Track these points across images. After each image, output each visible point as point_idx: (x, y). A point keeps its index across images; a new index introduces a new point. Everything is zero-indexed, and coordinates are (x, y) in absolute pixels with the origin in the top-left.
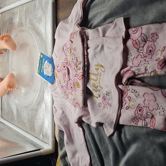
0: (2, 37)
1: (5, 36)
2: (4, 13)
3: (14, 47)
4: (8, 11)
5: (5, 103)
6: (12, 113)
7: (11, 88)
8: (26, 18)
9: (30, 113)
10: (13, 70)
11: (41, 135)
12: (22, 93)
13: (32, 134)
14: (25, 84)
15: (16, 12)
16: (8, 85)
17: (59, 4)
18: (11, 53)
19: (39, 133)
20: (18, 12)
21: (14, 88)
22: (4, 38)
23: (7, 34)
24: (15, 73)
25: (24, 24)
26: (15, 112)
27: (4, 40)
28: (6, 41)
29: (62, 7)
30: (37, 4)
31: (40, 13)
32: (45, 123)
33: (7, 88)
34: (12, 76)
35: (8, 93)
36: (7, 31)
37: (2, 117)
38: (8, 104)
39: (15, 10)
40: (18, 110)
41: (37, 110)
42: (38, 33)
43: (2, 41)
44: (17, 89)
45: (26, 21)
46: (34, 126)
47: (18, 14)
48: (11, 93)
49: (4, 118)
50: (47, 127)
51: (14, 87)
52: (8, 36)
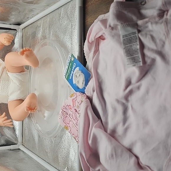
0: (22, 52)
1: (26, 50)
2: (26, 28)
3: (36, 63)
4: (31, 25)
5: (26, 128)
6: (34, 140)
7: (31, 111)
8: (50, 30)
9: (53, 140)
10: (35, 90)
11: (66, 169)
12: (44, 117)
13: (56, 167)
14: (48, 106)
15: (39, 25)
16: (28, 106)
17: (88, 7)
18: (33, 70)
19: (63, 165)
20: (42, 25)
21: (35, 111)
22: (25, 53)
23: (28, 48)
24: (37, 94)
25: (48, 36)
26: (36, 138)
27: (24, 55)
28: (27, 56)
29: (92, 10)
30: (62, 12)
31: (65, 22)
32: (71, 153)
33: (27, 110)
34: (34, 96)
35: (29, 117)
36: (30, 47)
37: (22, 145)
38: (30, 130)
39: (38, 22)
40: (39, 137)
41: (61, 137)
42: (63, 46)
43: (23, 56)
44: (39, 111)
45: (50, 33)
46: (57, 157)
47: (42, 27)
48: (32, 117)
49: (25, 145)
50: (73, 159)
51: (35, 109)
52: (29, 50)
